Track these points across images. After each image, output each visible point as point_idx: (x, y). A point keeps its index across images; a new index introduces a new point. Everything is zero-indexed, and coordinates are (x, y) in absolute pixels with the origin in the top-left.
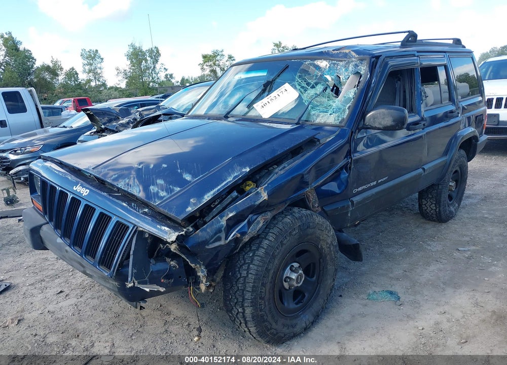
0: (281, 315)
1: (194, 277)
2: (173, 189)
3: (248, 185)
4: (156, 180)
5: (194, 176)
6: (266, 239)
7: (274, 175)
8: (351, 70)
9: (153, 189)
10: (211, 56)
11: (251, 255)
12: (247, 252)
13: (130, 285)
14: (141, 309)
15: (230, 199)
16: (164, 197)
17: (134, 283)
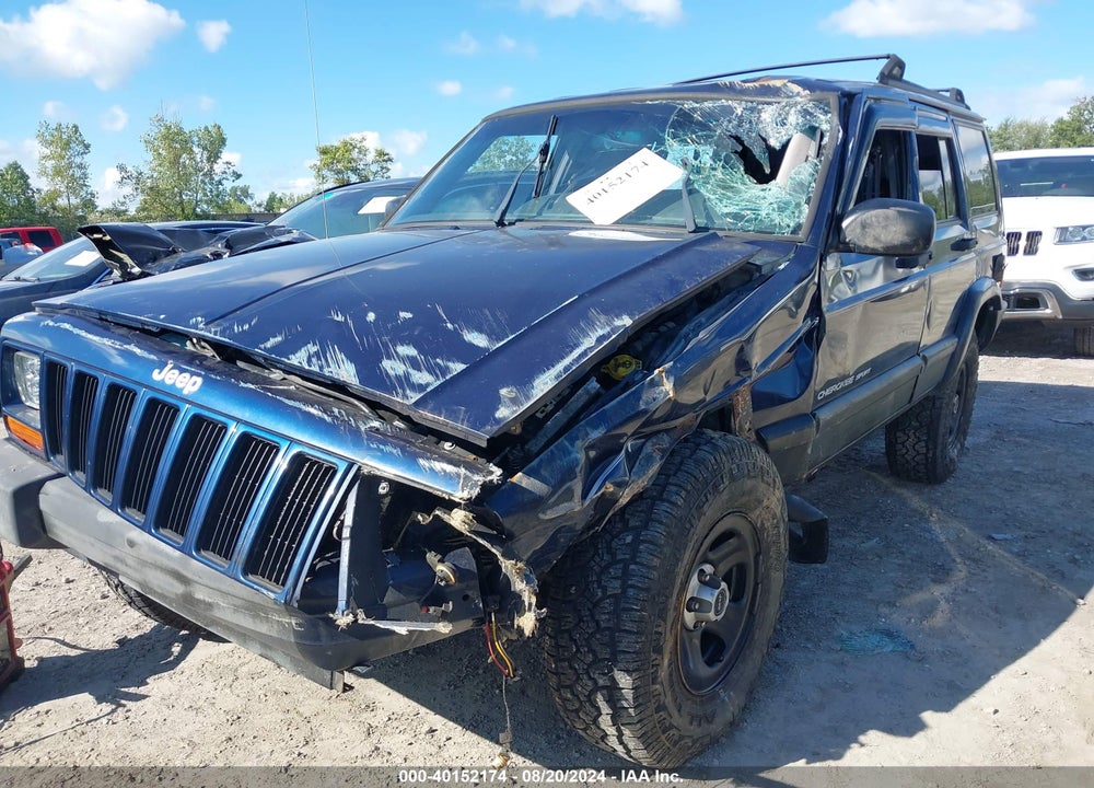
0: (686, 693)
1: (497, 598)
2: (447, 368)
3: (624, 365)
4: (395, 346)
5: (493, 335)
6: (663, 500)
7: (680, 341)
8: (794, 123)
9: (393, 367)
10: (337, 149)
11: (629, 539)
12: (619, 533)
13: (343, 620)
14: (344, 691)
15: (584, 399)
16: (428, 385)
17: (355, 616)
